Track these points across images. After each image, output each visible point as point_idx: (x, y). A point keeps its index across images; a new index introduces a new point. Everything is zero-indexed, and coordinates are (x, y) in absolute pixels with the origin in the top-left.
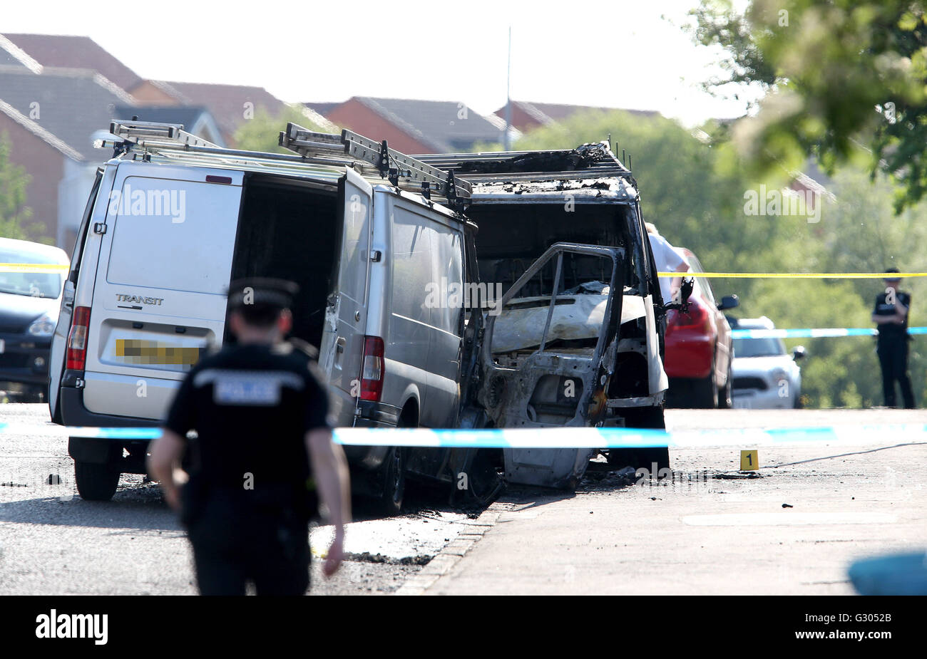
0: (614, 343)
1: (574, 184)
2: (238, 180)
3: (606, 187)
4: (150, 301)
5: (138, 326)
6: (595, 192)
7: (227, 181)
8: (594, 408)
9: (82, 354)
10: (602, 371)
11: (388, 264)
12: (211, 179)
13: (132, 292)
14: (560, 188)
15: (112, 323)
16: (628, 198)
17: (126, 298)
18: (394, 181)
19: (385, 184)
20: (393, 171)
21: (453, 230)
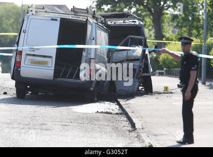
0: (144, 60)
1: (127, 21)
2: (59, 20)
3: (135, 22)
4: (37, 49)
5: (34, 55)
6: (133, 23)
7: (56, 20)
8: (139, 76)
9: (20, 63)
10: (141, 67)
11: (96, 41)
12: (52, 19)
13: (32, 47)
14: (124, 22)
15: (27, 55)
16: (141, 25)
17: (31, 49)
18: (97, 20)
19: (95, 21)
20: (97, 18)
21: (106, 32)
